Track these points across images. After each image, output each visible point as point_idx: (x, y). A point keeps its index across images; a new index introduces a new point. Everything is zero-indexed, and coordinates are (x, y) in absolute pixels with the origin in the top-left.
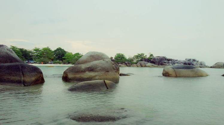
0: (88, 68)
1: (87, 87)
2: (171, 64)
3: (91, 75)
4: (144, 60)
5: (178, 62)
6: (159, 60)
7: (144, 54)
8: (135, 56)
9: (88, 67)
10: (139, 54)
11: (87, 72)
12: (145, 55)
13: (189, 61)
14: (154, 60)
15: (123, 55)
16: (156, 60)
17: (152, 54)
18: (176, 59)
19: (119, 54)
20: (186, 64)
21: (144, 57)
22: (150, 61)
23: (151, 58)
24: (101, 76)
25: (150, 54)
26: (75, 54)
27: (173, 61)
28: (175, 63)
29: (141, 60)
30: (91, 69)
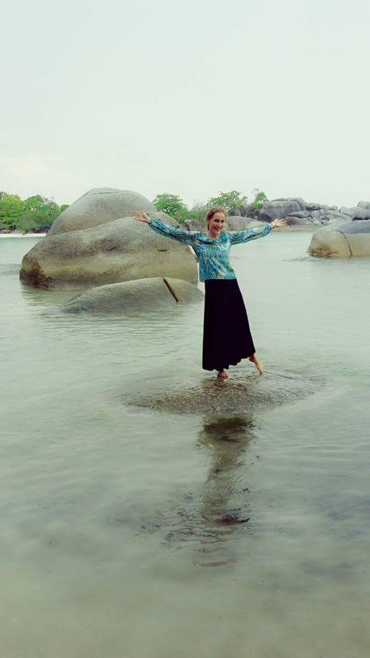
0: (103, 241)
1: (119, 302)
2: (317, 222)
3: (114, 262)
4: (238, 211)
5: (339, 214)
6: (283, 211)
7: (238, 194)
8: (213, 200)
9: (101, 237)
10: (224, 195)
11: (101, 256)
12: (240, 197)
13: (367, 208)
14: (270, 212)
15: (175, 199)
16: (275, 212)
17: (260, 191)
18: (330, 206)
19: (165, 196)
20: (361, 219)
21: (241, 201)
22: (257, 213)
23: (261, 207)
24: (146, 265)
25: (257, 193)
26: (29, 199)
27: (322, 211)
28: (328, 216)
29: (232, 214)
30: (112, 246)
